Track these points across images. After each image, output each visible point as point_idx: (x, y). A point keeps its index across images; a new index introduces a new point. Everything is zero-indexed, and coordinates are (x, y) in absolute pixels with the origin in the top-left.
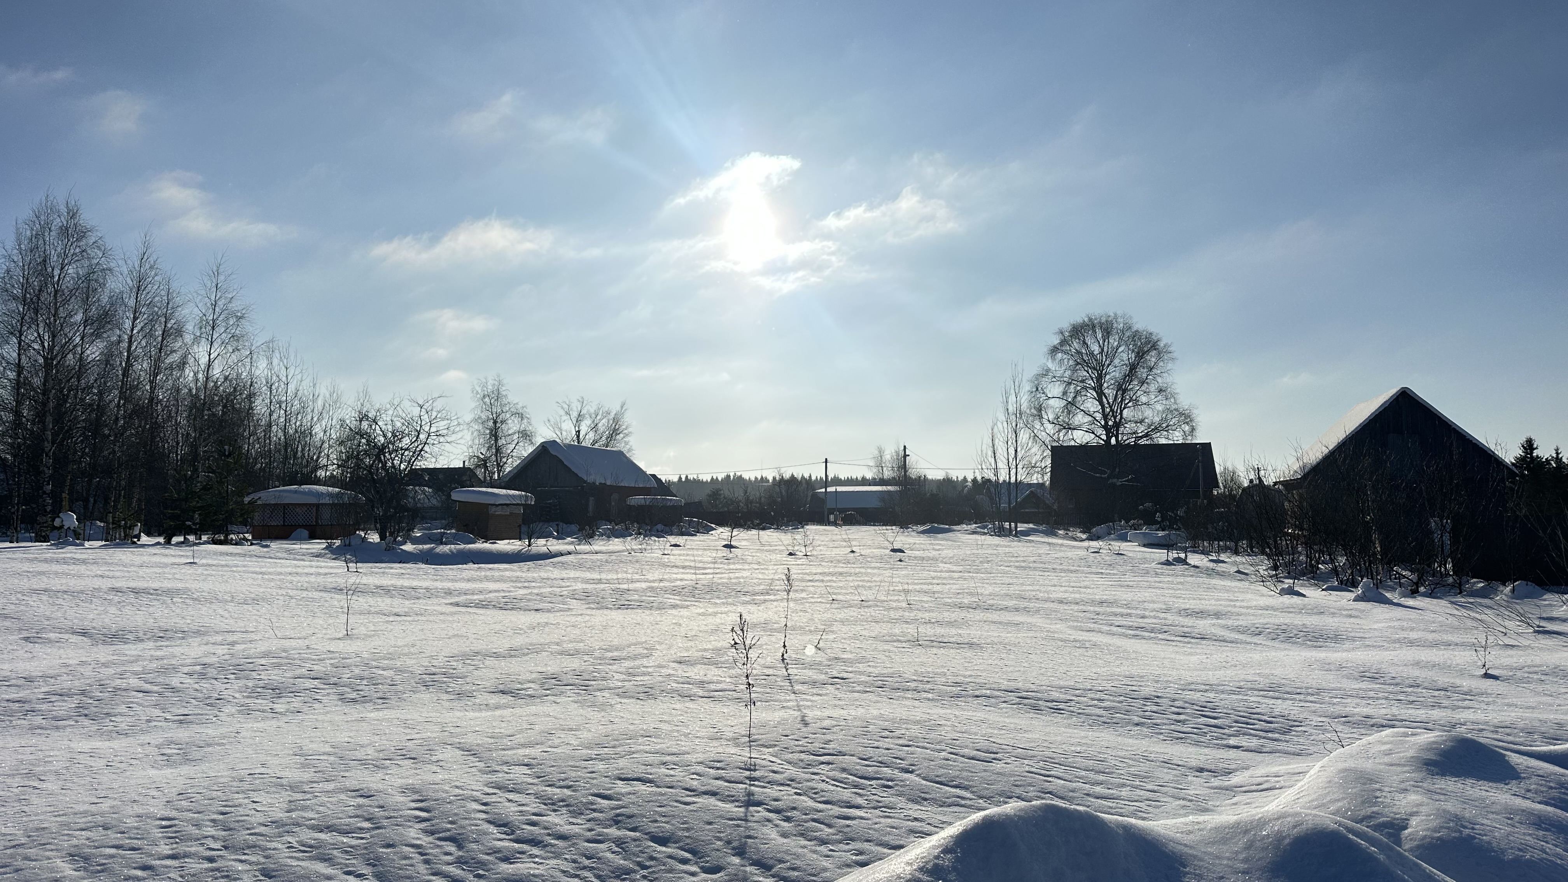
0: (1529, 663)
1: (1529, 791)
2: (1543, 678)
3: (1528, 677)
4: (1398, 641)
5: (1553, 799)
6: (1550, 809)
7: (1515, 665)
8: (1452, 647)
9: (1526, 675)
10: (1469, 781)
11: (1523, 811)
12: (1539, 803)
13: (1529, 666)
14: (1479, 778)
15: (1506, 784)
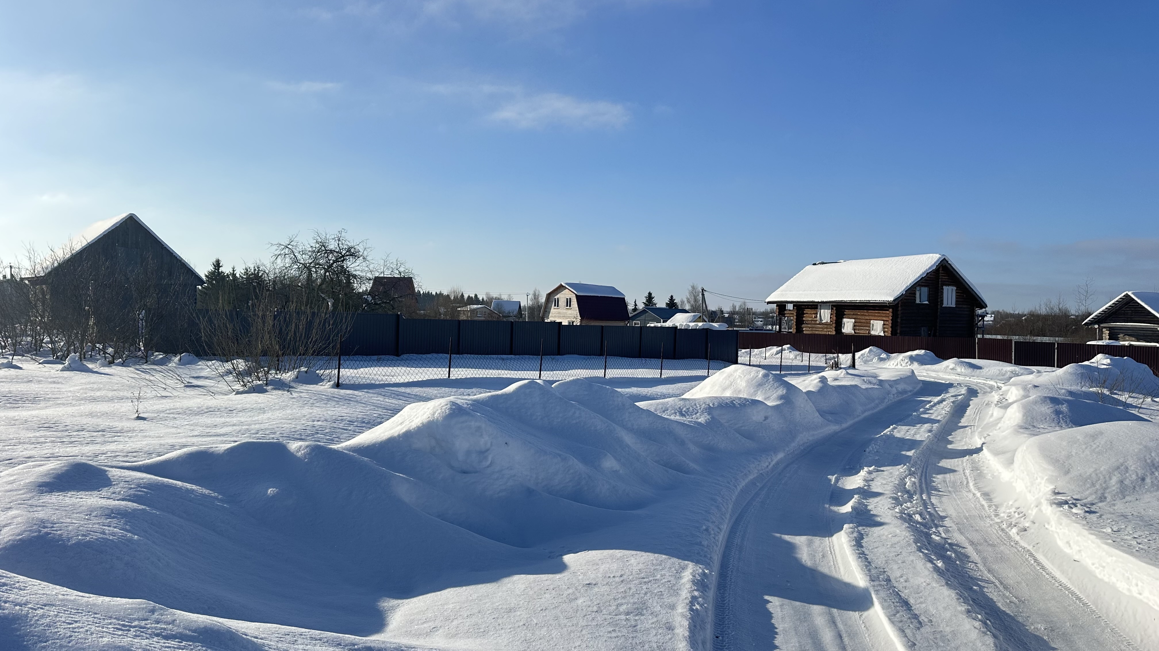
0: (172, 406)
1: (114, 493)
2: (176, 416)
3: (167, 417)
4: (85, 399)
5: (129, 496)
6: (123, 503)
7: (161, 409)
8: (123, 400)
9: (167, 415)
10: (70, 494)
11: (101, 508)
12: (118, 500)
13: (170, 409)
14: (79, 490)
15: (99, 491)
